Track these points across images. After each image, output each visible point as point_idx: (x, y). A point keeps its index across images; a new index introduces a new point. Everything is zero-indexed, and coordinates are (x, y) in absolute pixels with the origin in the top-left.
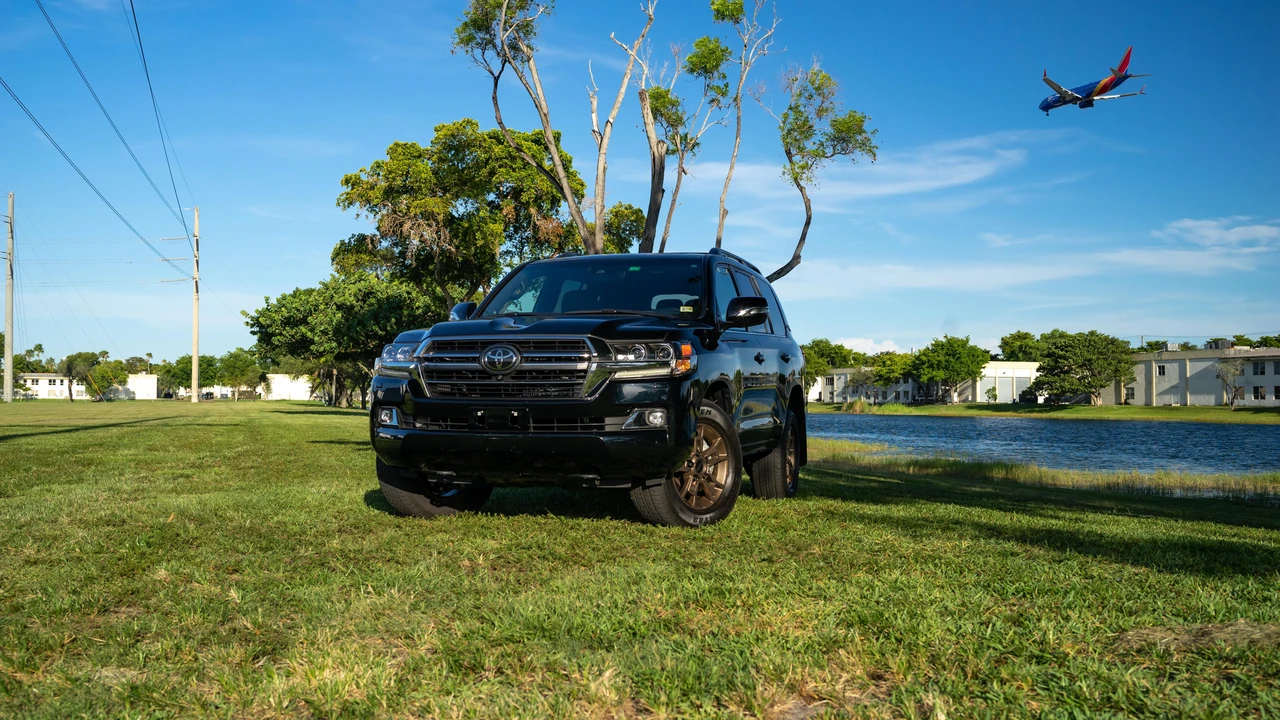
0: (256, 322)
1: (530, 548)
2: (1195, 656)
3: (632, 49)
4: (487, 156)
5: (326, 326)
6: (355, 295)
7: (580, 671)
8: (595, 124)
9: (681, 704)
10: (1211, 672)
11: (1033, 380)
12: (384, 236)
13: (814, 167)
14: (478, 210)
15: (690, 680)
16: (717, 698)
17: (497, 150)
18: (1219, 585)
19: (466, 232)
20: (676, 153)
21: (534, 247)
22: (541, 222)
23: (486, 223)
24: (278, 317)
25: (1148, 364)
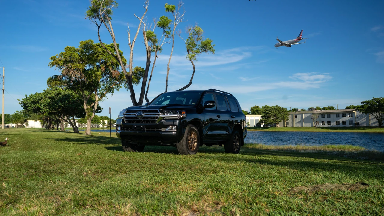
0: (22, 103)
1: (106, 168)
2: (315, 194)
3: (141, 19)
4: (96, 51)
5: (45, 104)
6: (54, 94)
7: (119, 205)
8: (129, 42)
9: (152, 214)
10: (320, 198)
11: (260, 120)
12: (64, 76)
13: (196, 56)
14: (94, 68)
15: (156, 206)
16: (165, 212)
17: (99, 49)
18: (319, 174)
19: (90, 74)
20: (154, 51)
21: (111, 79)
22: (113, 72)
23: (96, 72)
24: (29, 101)
25: (292, 115)
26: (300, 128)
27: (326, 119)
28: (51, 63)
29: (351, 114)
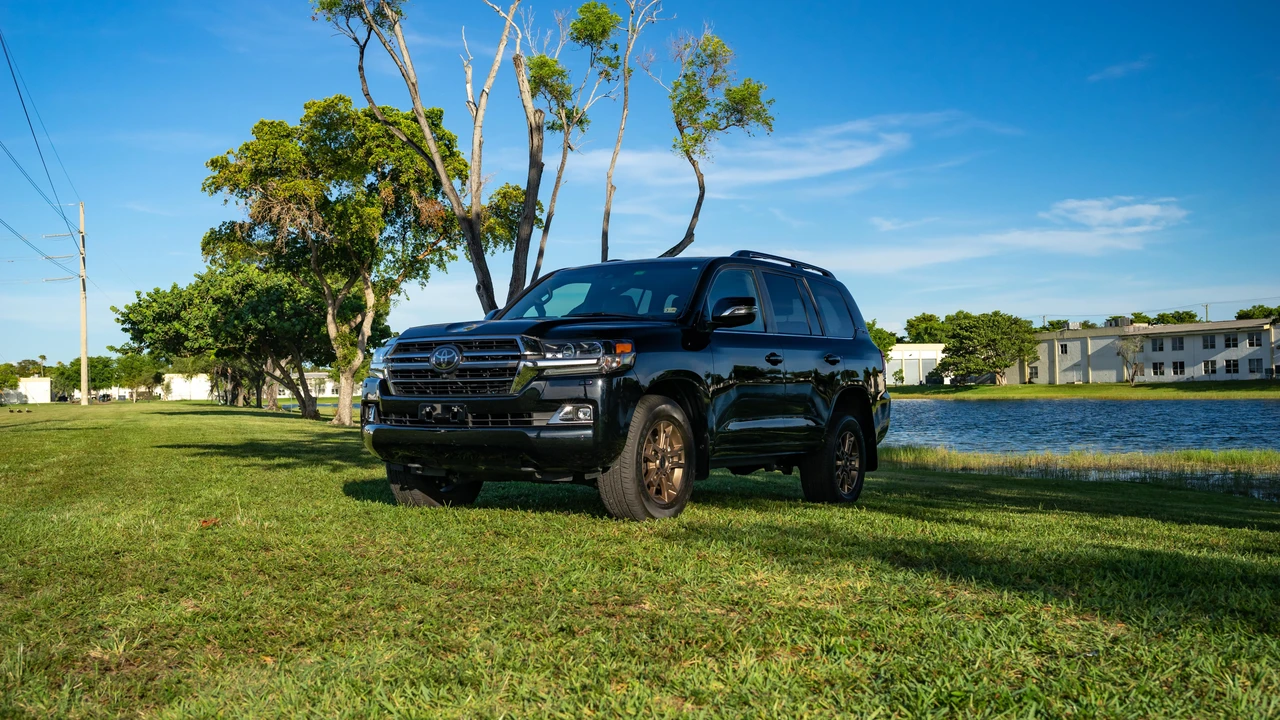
0: (127, 318)
3: (507, 13)
4: (362, 135)
5: (201, 321)
6: (232, 288)
8: (470, 95)
11: (939, 362)
12: (257, 223)
13: (706, 140)
14: (355, 194)
17: (374, 128)
19: (342, 216)
20: (561, 127)
21: (417, 232)
22: (423, 205)
23: (362, 207)
24: (149, 313)
25: (1051, 343)
26: (1079, 386)
27: (1168, 355)
28: (211, 180)
29: (1256, 337)
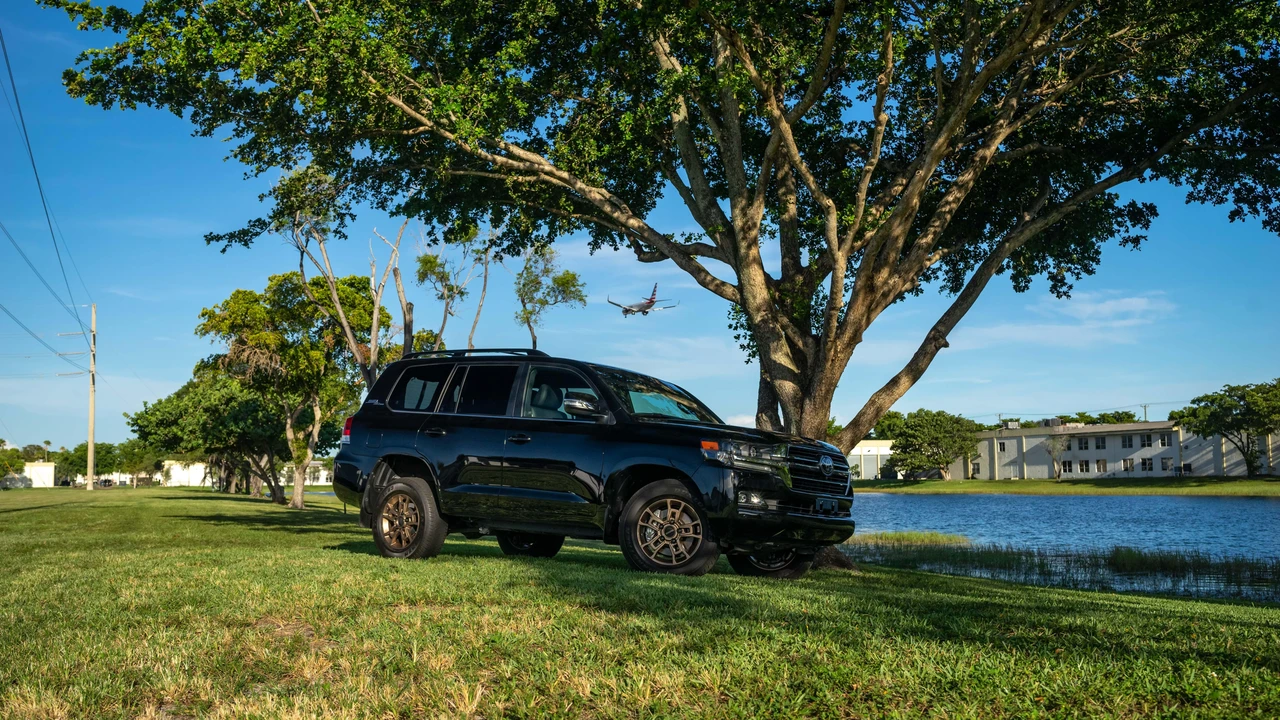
0: (135, 422)
5: (194, 426)
6: (219, 400)
11: (888, 458)
24: (153, 419)
25: (991, 441)
26: (1014, 481)
27: (1092, 452)
28: (201, 327)
29: (1167, 437)
